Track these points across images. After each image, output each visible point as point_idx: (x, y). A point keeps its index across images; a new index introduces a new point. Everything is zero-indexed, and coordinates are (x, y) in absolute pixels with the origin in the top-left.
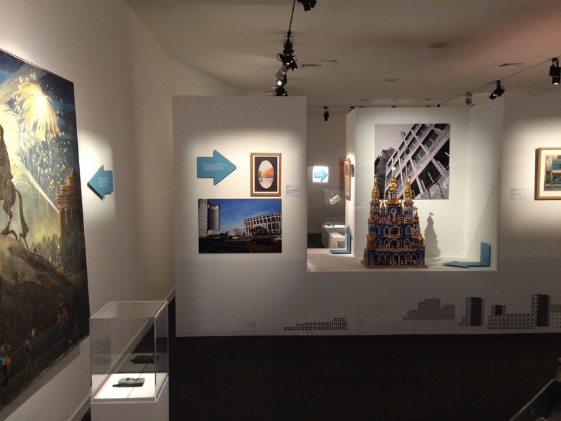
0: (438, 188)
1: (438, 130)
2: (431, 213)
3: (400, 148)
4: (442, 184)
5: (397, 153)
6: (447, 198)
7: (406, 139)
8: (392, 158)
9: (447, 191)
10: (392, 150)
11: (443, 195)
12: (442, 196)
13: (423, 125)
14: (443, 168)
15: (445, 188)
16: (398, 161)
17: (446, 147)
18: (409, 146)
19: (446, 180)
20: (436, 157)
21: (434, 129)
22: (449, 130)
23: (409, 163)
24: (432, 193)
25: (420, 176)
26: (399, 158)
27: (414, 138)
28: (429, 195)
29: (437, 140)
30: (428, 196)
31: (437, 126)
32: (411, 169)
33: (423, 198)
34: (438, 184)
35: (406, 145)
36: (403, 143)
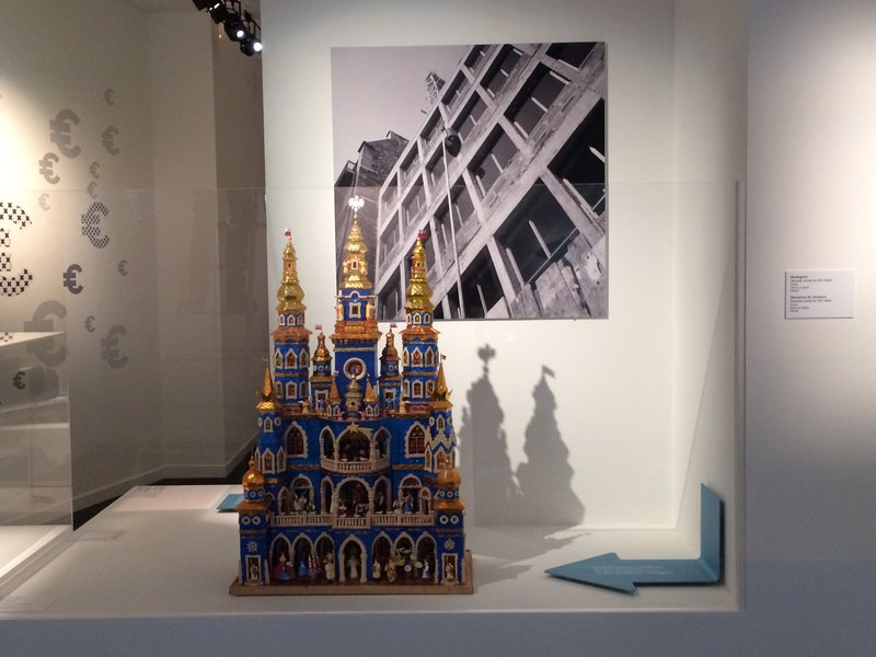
0: (568, 277)
1: (559, 67)
2: (546, 370)
3: (426, 134)
4: (582, 262)
5: (414, 152)
6: (603, 314)
7: (447, 100)
8: (396, 169)
9: (602, 286)
10: (396, 143)
11: (588, 303)
12: (584, 305)
13: (508, 49)
14: (585, 204)
15: (594, 276)
16: (420, 182)
17: (593, 129)
18: (457, 126)
19: (599, 247)
20: (559, 167)
21: (549, 62)
22: (603, 67)
23: (459, 189)
24: (547, 297)
25: (502, 237)
26: (422, 170)
27: (476, 98)
28: (538, 302)
29: (559, 103)
30: (531, 306)
31: (557, 51)
32: (468, 209)
33: (514, 314)
34: (567, 263)
35: (448, 121)
36: (437, 115)
